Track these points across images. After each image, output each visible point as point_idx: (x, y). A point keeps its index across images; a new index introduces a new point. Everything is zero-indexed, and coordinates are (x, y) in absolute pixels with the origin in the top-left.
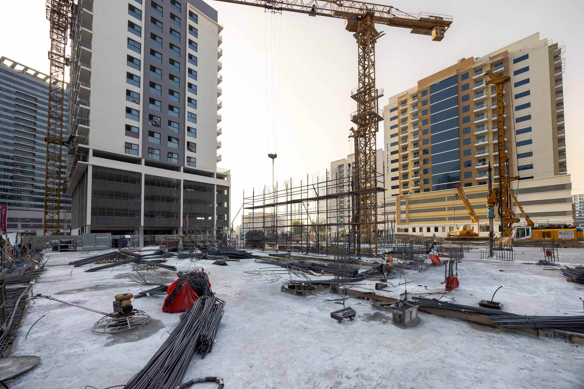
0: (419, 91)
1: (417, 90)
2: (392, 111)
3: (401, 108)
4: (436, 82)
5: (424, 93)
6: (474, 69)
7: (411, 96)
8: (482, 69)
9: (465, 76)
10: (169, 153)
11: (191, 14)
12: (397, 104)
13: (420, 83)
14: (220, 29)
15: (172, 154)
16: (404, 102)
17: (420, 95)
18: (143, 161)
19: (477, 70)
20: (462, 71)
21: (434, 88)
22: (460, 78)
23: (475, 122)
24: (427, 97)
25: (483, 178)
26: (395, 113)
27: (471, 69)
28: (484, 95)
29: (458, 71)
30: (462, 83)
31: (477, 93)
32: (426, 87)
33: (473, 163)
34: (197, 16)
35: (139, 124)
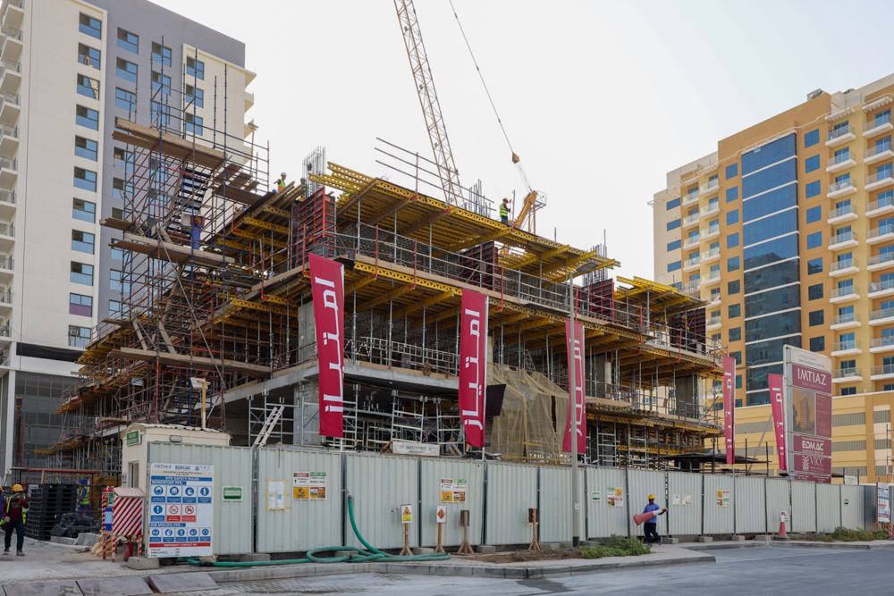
0: (720, 166)
1: (717, 163)
2: (671, 205)
3: (686, 202)
4: (756, 147)
5: (731, 171)
6: (830, 122)
7: (706, 175)
8: (847, 124)
9: (813, 138)
11: (191, 62)
12: (679, 191)
13: (725, 145)
14: (250, 77)
16: (694, 188)
17: (722, 174)
19: (837, 122)
20: (807, 126)
21: (750, 160)
22: (801, 141)
23: (831, 247)
24: (736, 182)
25: (849, 378)
26: (676, 213)
27: (823, 122)
28: (849, 185)
29: (796, 124)
30: (806, 153)
31: (838, 178)
32: (734, 156)
33: (828, 342)
34: (203, 64)
35: (93, 291)
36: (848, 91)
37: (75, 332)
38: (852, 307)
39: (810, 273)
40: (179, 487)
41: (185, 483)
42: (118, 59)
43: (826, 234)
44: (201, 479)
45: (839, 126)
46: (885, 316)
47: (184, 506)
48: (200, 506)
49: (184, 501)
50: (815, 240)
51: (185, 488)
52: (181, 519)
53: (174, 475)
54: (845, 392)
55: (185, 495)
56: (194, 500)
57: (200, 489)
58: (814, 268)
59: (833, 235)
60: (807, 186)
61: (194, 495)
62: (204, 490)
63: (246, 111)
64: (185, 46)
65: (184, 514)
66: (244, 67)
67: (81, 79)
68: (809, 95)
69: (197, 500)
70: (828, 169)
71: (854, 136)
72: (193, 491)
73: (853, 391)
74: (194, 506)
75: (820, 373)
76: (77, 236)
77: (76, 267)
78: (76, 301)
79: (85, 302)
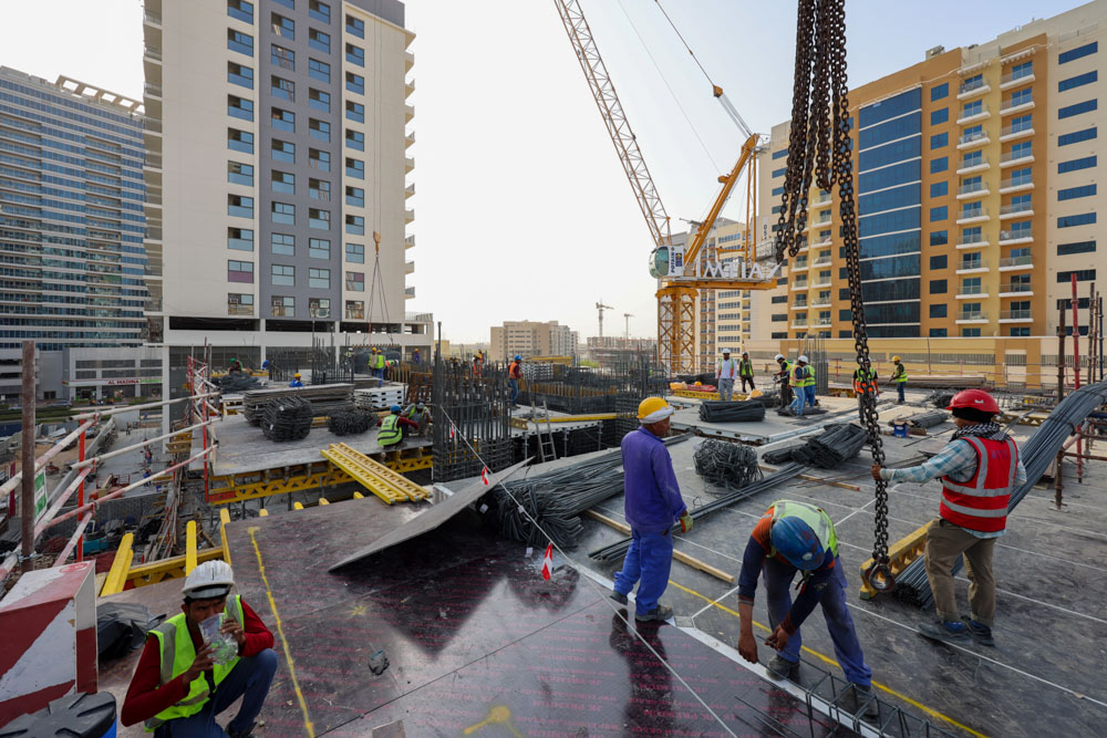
4: (876, 101)
6: (962, 75)
8: (980, 77)
9: (940, 91)
10: (311, 300)
11: (350, 20)
14: (410, 37)
15: (317, 301)
18: (263, 324)
19: (970, 76)
20: (935, 80)
21: (868, 114)
22: (927, 95)
23: (957, 198)
25: (974, 321)
27: (955, 75)
28: (983, 136)
29: (922, 79)
30: (932, 106)
31: (969, 131)
33: (951, 287)
34: (363, 22)
35: (253, 256)
36: (973, 46)
37: (235, 299)
38: (978, 255)
39: (933, 220)
42: (273, 14)
43: (953, 184)
45: (973, 79)
46: (1017, 264)
50: (940, 189)
54: (966, 333)
58: (938, 215)
59: (960, 185)
60: (932, 138)
63: (406, 72)
64: (344, 3)
66: (403, 26)
67: (232, 33)
68: (928, 52)
70: (958, 122)
71: (988, 89)
73: (976, 332)
76: (235, 200)
77: (235, 233)
78: (235, 267)
79: (246, 268)
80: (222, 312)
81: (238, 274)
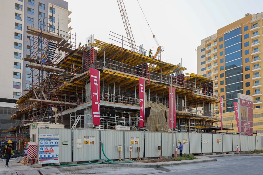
0: (217, 38)
1: (216, 37)
2: (202, 50)
3: (207, 49)
4: (229, 31)
5: (221, 39)
6: (252, 23)
7: (213, 41)
8: (257, 24)
9: (246, 28)
12: (205, 46)
13: (219, 31)
16: (209, 45)
17: (218, 40)
19: (254, 24)
20: (244, 25)
21: (227, 36)
22: (243, 29)
23: (252, 62)
24: (223, 43)
25: (258, 103)
26: (204, 53)
27: (249, 23)
28: (258, 43)
29: (241, 24)
30: (244, 33)
31: (254, 41)
32: (222, 35)
33: (251, 92)
35: (21, 81)
36: (258, 14)
37: (15, 94)
38: (259, 81)
39: (246, 70)
40: (48, 142)
41: (50, 140)
43: (251, 58)
44: (55, 139)
47: (50, 148)
48: (55, 147)
49: (50, 146)
50: (247, 60)
51: (50, 142)
52: (49, 151)
53: (47, 138)
54: (257, 107)
55: (50, 144)
56: (53, 146)
57: (55, 142)
58: (247, 69)
59: (253, 58)
60: (245, 43)
61: (53, 144)
62: (56, 143)
65: (50, 150)
68: (245, 15)
69: (54, 146)
70: (251, 38)
71: (259, 28)
72: (53, 143)
73: (259, 107)
74: (53, 148)
75: (249, 101)
76: (16, 64)
77: (15, 74)
78: (15, 84)
79: (18, 84)
80: (11, 97)
81: (16, 86)
